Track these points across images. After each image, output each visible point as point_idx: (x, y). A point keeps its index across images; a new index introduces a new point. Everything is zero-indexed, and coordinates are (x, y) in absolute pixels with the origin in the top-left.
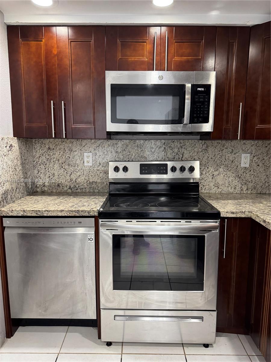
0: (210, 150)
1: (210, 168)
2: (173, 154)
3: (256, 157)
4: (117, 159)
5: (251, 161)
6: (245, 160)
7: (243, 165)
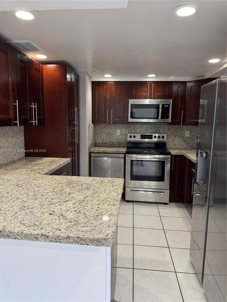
0: (172, 129)
1: (172, 137)
2: (155, 131)
3: (192, 133)
4: (131, 133)
5: (190, 134)
6: (187, 134)
7: (186, 136)
